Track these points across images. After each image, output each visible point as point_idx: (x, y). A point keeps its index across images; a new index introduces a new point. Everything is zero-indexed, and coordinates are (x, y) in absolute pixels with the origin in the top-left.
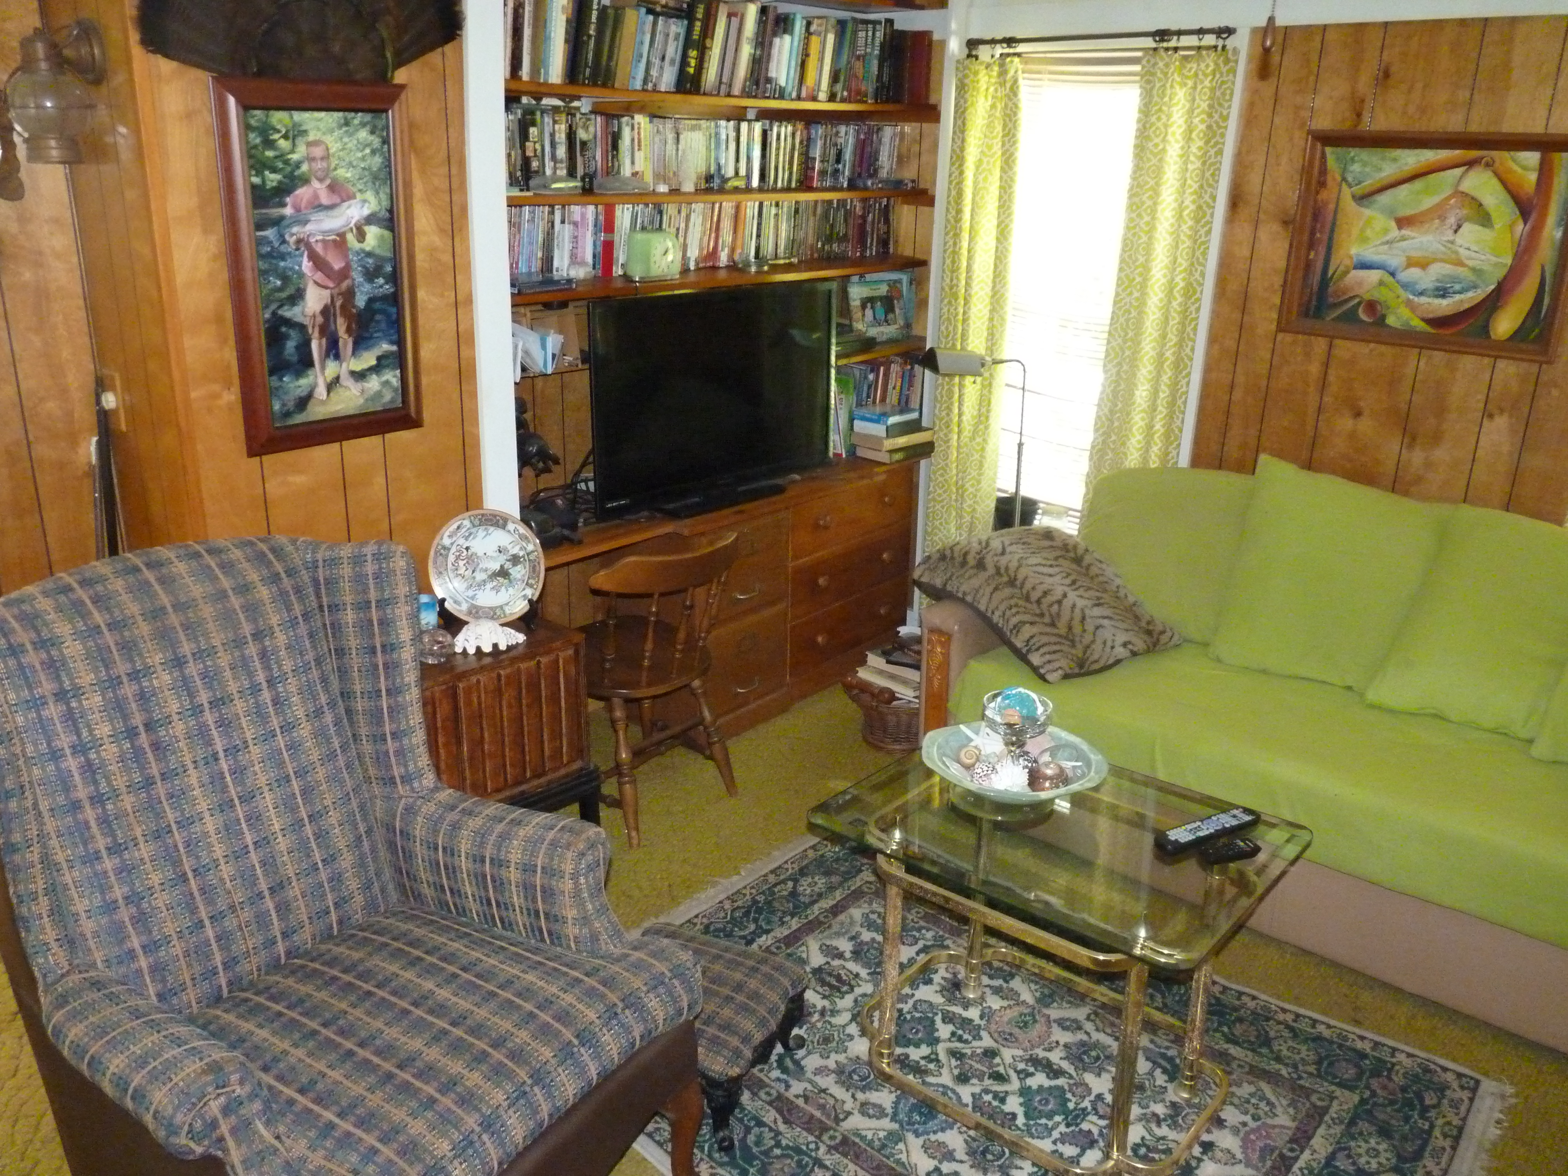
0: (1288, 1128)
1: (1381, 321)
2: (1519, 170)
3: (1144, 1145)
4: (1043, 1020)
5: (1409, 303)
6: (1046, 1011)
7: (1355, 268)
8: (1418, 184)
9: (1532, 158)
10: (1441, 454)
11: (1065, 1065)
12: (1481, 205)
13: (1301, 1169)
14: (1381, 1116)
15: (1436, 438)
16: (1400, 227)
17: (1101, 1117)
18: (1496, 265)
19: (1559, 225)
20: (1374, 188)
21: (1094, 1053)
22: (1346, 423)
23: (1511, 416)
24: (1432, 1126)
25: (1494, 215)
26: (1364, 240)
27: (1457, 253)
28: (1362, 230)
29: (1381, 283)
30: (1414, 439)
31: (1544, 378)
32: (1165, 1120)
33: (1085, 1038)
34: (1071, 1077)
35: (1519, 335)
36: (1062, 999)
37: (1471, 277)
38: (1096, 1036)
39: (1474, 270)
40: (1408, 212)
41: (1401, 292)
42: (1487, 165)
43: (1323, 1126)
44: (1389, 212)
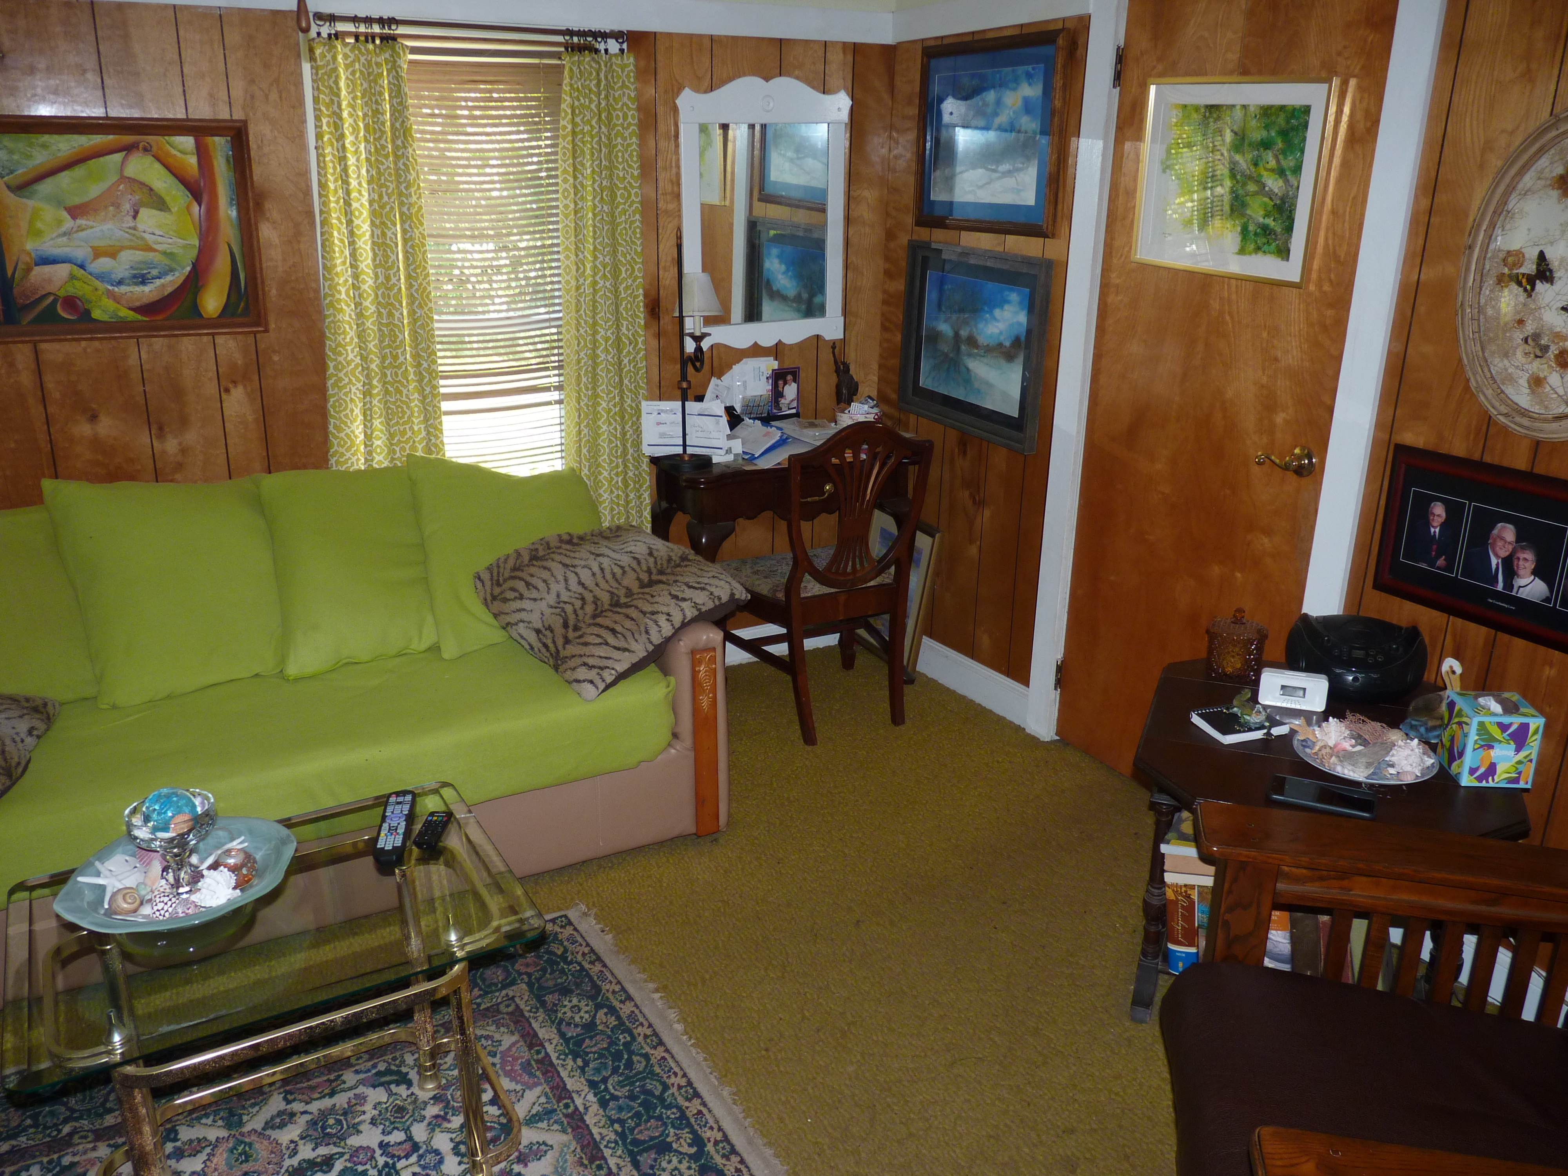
0: (517, 1042)
1: (86, 315)
2: (178, 154)
3: (458, 1144)
4: (253, 1137)
5: (111, 295)
6: (246, 1129)
7: (36, 265)
8: (78, 172)
9: (187, 142)
10: (191, 437)
11: (323, 1151)
12: (151, 189)
13: (558, 1058)
14: (551, 983)
15: (184, 422)
16: (74, 218)
17: (407, 1157)
18: (185, 247)
19: (231, 205)
20: (30, 176)
21: (331, 1121)
22: (84, 429)
23: (245, 386)
24: (580, 964)
25: (167, 199)
26: (39, 234)
27: (142, 238)
28: (31, 223)
29: (72, 277)
30: (161, 428)
31: (262, 346)
32: (446, 1114)
33: (308, 1117)
34: (342, 1155)
35: (228, 310)
36: (244, 1108)
37: (166, 261)
38: (315, 1107)
39: (165, 253)
40: (77, 201)
41: (98, 283)
42: (146, 150)
43: (532, 1021)
44: (57, 201)
